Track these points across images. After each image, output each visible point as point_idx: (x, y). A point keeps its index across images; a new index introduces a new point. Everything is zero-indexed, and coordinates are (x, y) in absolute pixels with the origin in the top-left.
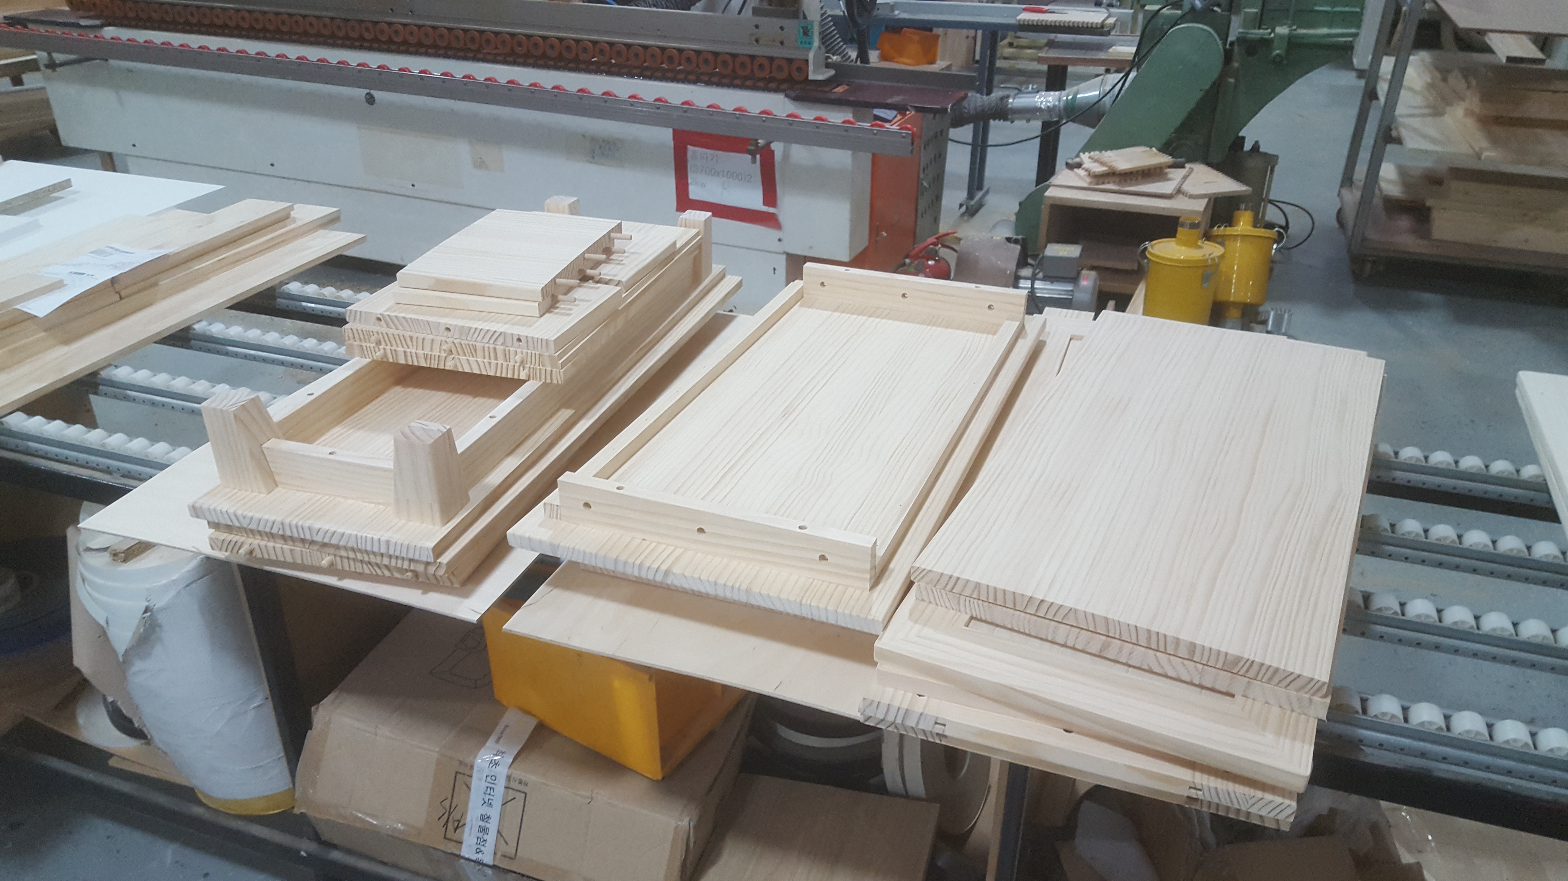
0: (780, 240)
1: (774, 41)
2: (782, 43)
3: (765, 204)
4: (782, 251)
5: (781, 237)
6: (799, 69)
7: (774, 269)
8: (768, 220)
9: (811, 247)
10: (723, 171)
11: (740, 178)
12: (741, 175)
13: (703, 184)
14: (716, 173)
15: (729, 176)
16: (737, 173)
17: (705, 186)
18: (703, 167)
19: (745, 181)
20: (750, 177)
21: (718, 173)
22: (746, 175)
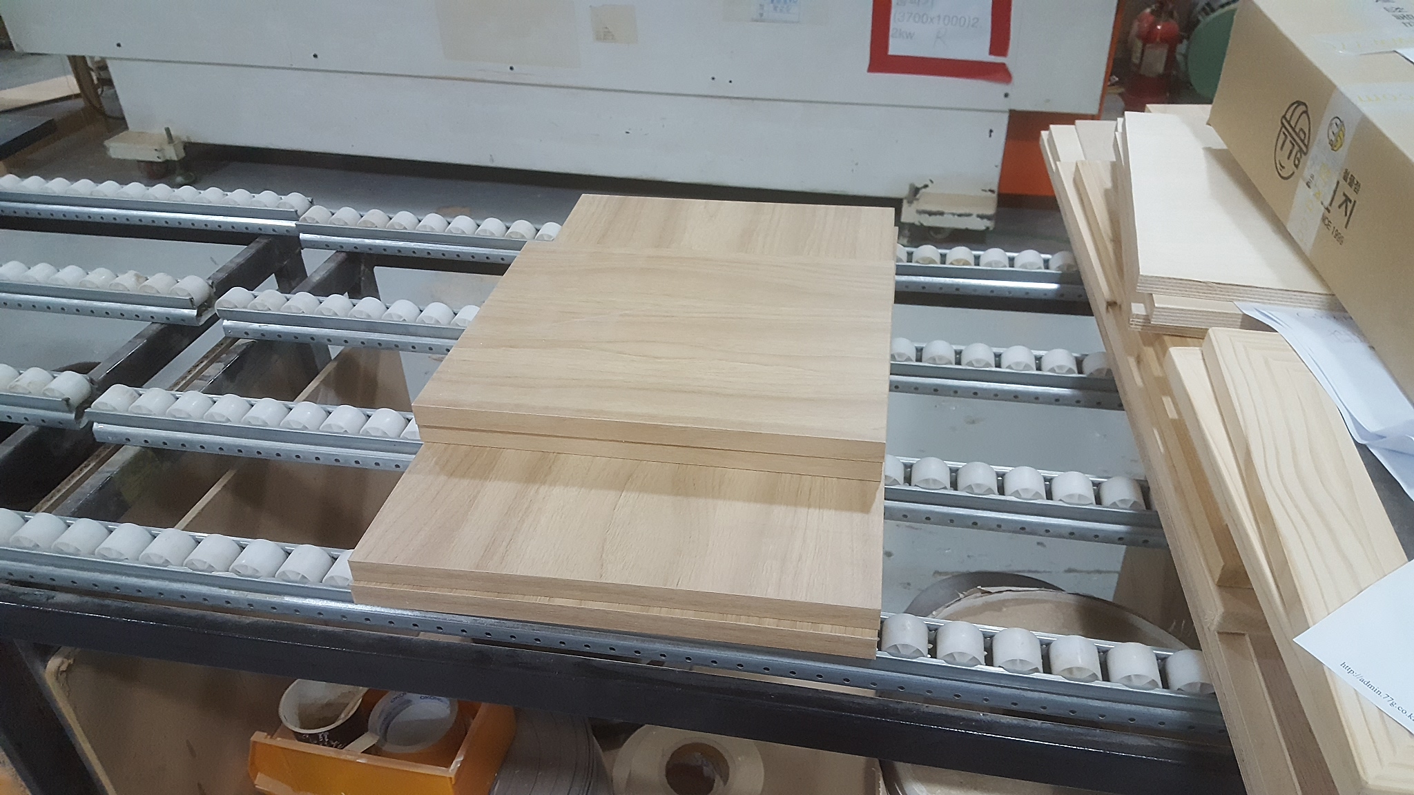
0: (1006, 95)
3: (991, 53)
4: (1007, 109)
5: (1010, 92)
7: (991, 131)
8: (995, 72)
9: (1048, 101)
10: (939, 16)
11: (962, 24)
12: (963, 19)
13: (910, 36)
14: (929, 20)
15: (946, 22)
16: (959, 17)
17: (911, 37)
18: (912, 14)
19: (968, 26)
20: (976, 20)
21: (932, 20)
22: (972, 18)
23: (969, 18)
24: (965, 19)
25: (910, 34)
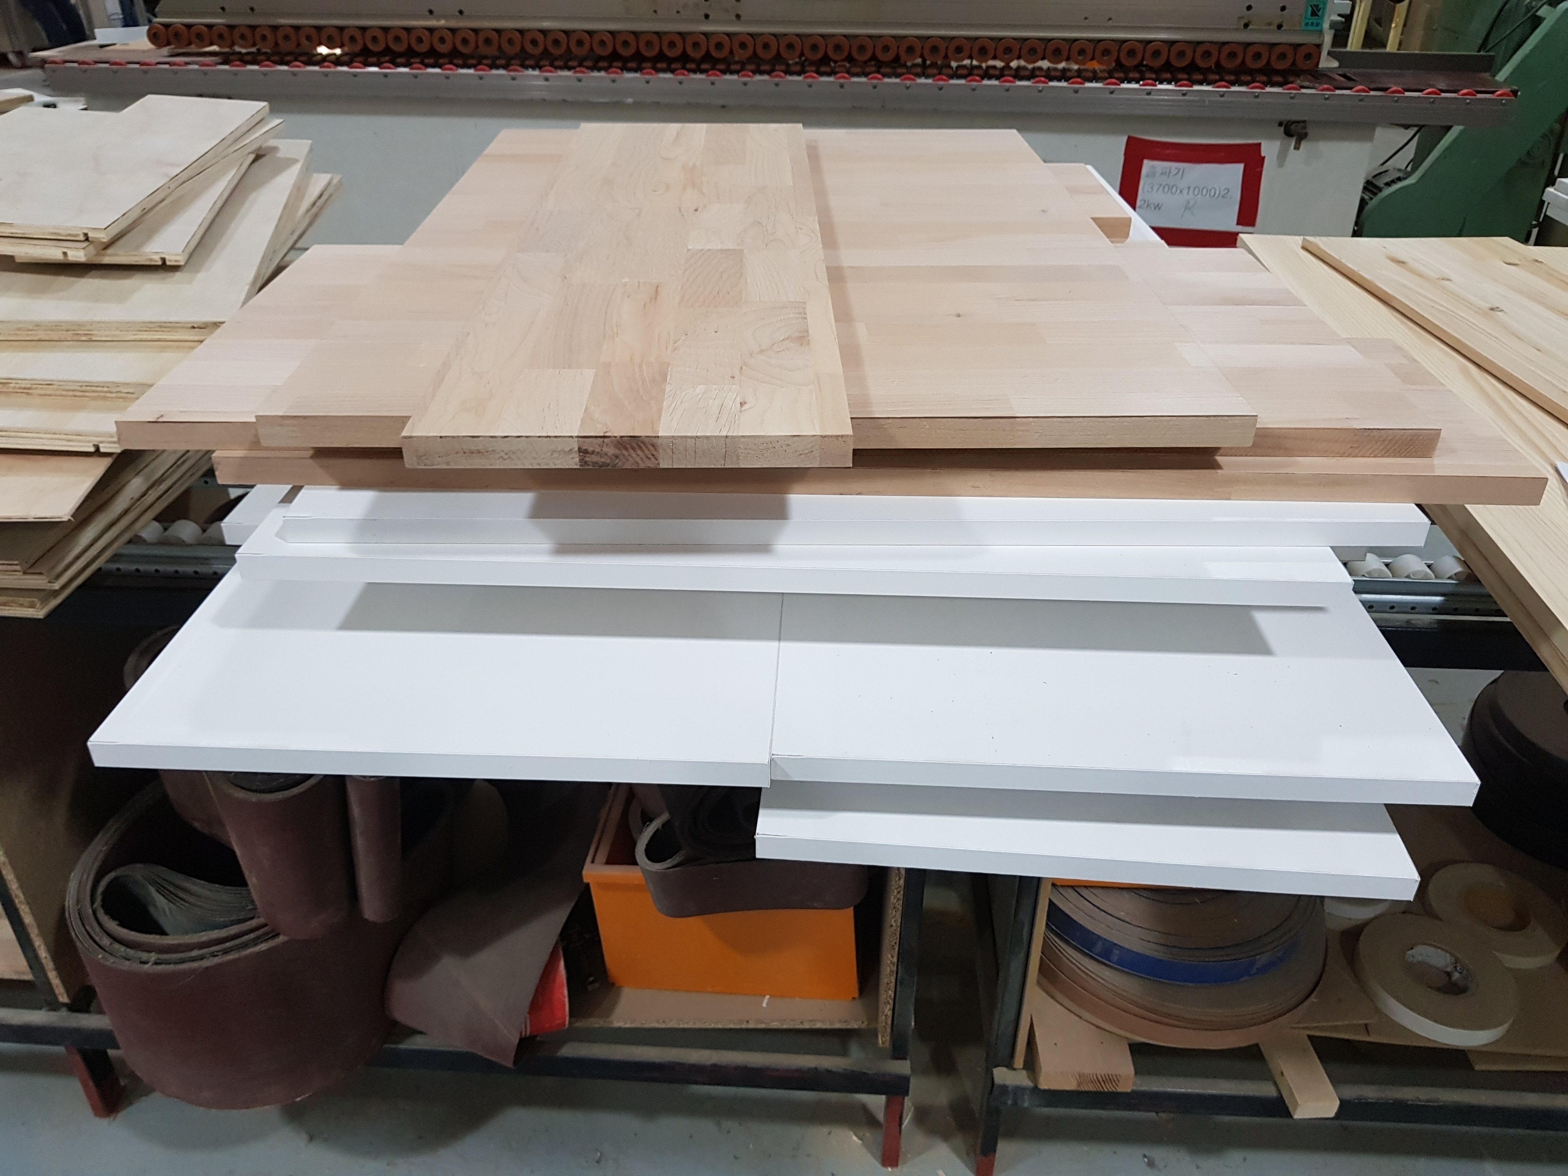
1: (1270, 24)
2: (1280, 27)
3: (1238, 223)
6: (1308, 56)
10: (1189, 188)
11: (1212, 194)
12: (1213, 191)
13: (1158, 207)
14: (1178, 192)
15: (1196, 192)
16: (1209, 189)
17: (1159, 209)
18: (1161, 185)
19: (1218, 196)
20: (1227, 191)
21: (1181, 192)
22: (1222, 190)
23: (1220, 189)
24: (1215, 191)
25: (1158, 205)
